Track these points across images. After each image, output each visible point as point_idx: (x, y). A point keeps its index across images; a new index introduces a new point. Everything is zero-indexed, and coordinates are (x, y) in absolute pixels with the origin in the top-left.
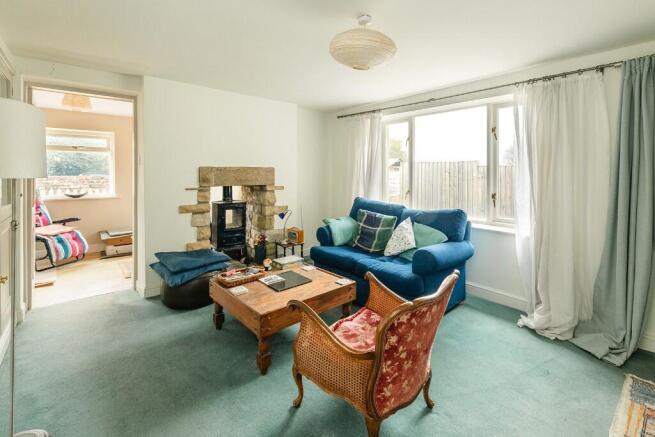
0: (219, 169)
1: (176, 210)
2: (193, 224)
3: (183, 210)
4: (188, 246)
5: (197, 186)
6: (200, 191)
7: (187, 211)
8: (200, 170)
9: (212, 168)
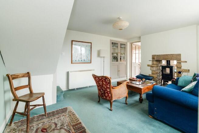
0: (157, 55)
1: (147, 65)
2: (151, 70)
3: (148, 66)
4: (149, 75)
5: (152, 60)
6: (152, 61)
7: (149, 66)
8: (153, 56)
9: (155, 55)
